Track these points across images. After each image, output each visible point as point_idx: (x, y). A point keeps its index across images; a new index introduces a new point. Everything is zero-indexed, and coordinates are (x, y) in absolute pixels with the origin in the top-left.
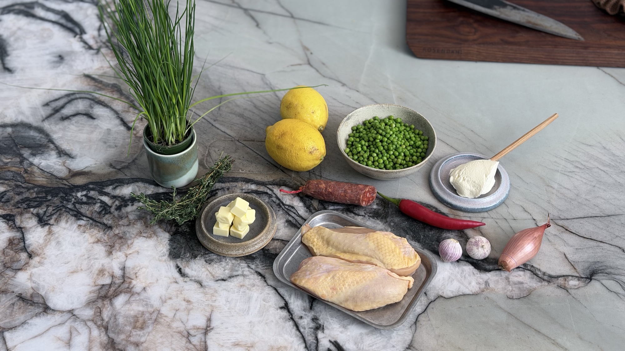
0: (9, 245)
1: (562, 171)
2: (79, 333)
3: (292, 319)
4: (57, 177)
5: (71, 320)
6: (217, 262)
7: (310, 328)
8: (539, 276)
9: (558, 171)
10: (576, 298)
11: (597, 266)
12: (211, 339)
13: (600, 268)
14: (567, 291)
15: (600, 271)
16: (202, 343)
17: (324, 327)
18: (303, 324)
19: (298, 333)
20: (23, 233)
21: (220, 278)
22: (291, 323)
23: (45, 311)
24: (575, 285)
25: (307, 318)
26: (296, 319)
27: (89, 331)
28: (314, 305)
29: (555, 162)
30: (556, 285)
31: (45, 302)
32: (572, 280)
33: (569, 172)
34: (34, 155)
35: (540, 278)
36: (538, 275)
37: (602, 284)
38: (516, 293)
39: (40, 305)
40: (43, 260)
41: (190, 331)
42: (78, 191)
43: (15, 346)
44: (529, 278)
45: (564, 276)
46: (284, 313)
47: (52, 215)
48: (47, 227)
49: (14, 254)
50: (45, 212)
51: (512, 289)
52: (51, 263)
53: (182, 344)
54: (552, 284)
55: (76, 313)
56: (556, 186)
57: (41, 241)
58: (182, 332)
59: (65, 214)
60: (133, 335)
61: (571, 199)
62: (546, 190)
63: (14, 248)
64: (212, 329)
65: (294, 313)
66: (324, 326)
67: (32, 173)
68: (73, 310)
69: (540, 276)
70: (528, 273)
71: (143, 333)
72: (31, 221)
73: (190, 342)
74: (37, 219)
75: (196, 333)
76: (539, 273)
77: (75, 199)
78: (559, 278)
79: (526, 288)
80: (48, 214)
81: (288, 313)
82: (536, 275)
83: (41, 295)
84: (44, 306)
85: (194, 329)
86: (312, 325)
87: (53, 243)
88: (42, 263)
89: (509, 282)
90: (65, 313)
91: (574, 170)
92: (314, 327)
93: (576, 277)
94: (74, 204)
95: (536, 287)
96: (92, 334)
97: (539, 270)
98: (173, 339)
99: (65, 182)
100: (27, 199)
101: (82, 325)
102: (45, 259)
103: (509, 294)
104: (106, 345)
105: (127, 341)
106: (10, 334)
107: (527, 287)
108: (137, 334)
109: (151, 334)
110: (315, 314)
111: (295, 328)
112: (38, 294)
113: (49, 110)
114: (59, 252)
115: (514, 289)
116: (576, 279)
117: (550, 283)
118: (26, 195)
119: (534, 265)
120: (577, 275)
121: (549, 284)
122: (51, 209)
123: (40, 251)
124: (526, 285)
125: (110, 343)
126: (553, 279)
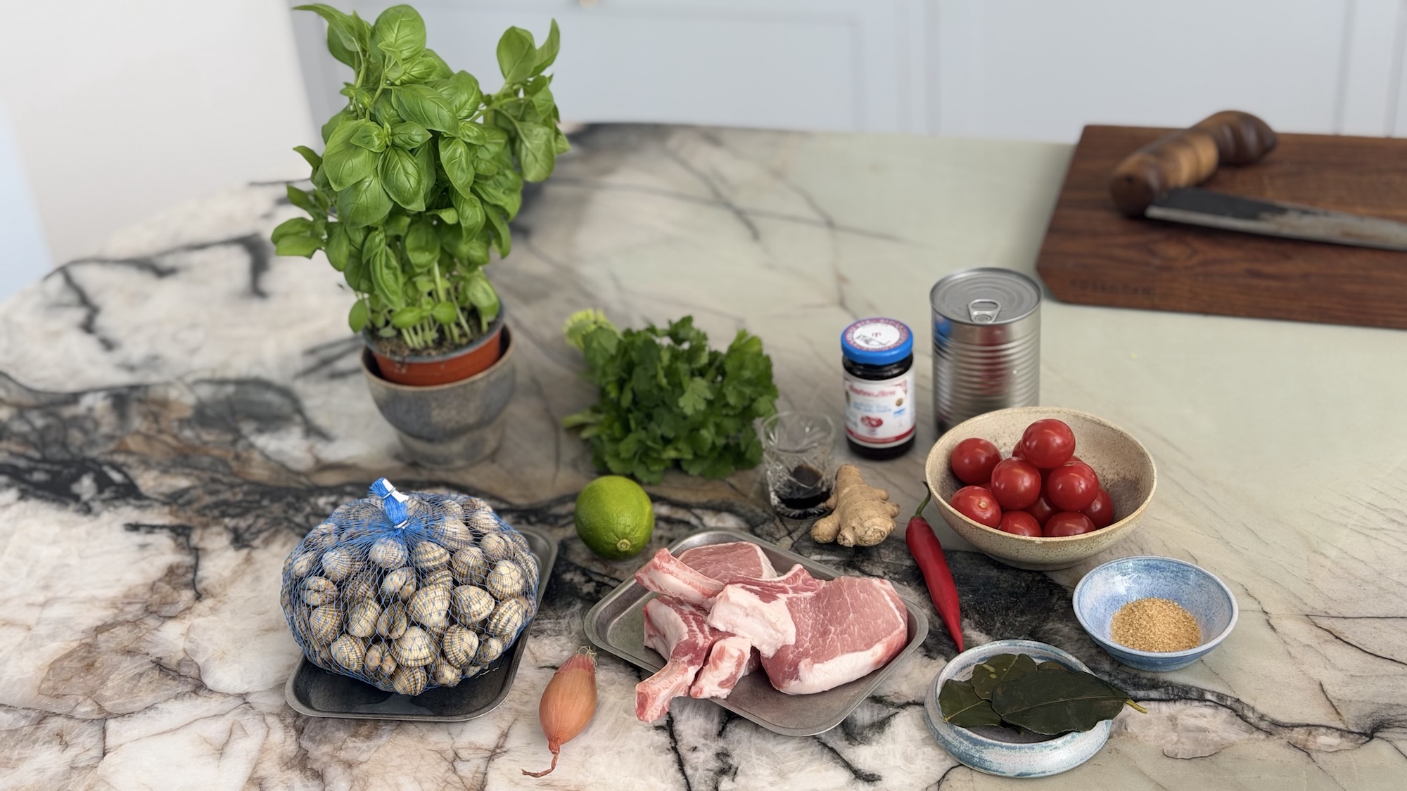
0: (166, 575)
1: (1356, 525)
2: (246, 734)
3: (675, 749)
4: (289, 470)
5: (238, 711)
6: (551, 636)
7: (708, 770)
8: (1248, 720)
9: (1346, 526)
10: (1325, 769)
11: (1392, 713)
12: (498, 769)
13: (1400, 718)
14: (1309, 755)
15: (1397, 724)
16: (477, 775)
17: (738, 772)
18: (696, 760)
19: (679, 776)
20: (197, 558)
21: (548, 664)
22: (671, 757)
23: (195, 692)
24: (1331, 746)
25: (706, 751)
26: (683, 750)
27: (265, 733)
28: (728, 729)
29: (1344, 508)
30: (1284, 742)
31: (200, 676)
32: (1326, 734)
33: (1371, 529)
34: (260, 431)
35: (1251, 724)
36: (1247, 717)
37: (1396, 748)
38: (1187, 747)
39: (190, 680)
40: (220, 605)
41: (460, 751)
42: (321, 495)
43: (121, 745)
44: (1225, 722)
45: (1308, 725)
46: (663, 739)
47: (260, 531)
48: (245, 552)
49: (171, 590)
50: (249, 527)
51: (1179, 740)
52: (233, 612)
53: (438, 773)
54: (1275, 738)
55: (250, 699)
56: (1333, 553)
57: (227, 573)
58: (445, 751)
59: (285, 532)
60: (346, 748)
61: (1363, 580)
62: (1308, 560)
63: (174, 582)
64: (505, 752)
65: (681, 740)
66: (739, 769)
67: (246, 462)
68: (247, 694)
69: (1252, 721)
70: (1224, 714)
71: (368, 747)
72: (219, 538)
73: (455, 771)
74: (231, 536)
75: (472, 756)
76: (1250, 715)
77: (312, 509)
78: (1296, 729)
79: (1212, 740)
80: (254, 530)
81: (669, 738)
82: (1243, 718)
83: (196, 663)
84: (197, 682)
85: (470, 748)
86: (715, 765)
87: (248, 579)
88: (215, 610)
89: (1175, 725)
90: (231, 698)
91: (1384, 526)
92: (716, 769)
93: (1337, 730)
94: (307, 517)
95: (1236, 740)
96: (271, 737)
97: (1253, 710)
98: (422, 762)
99: (303, 479)
100: (226, 503)
101: (256, 721)
102: (225, 603)
103: (1169, 748)
104: (291, 759)
105: (333, 757)
106: (118, 724)
107: (1215, 739)
108: (355, 747)
109: (381, 749)
110: (726, 746)
111: (676, 766)
112: (193, 661)
113: (311, 361)
114: (253, 595)
115: (1183, 740)
116: (1337, 734)
117: (1271, 737)
118: (227, 495)
119: (1242, 699)
120: (1341, 726)
121: (1268, 737)
122: (261, 522)
123: (219, 590)
124: (1214, 735)
125: (299, 758)
126: (1280, 728)
